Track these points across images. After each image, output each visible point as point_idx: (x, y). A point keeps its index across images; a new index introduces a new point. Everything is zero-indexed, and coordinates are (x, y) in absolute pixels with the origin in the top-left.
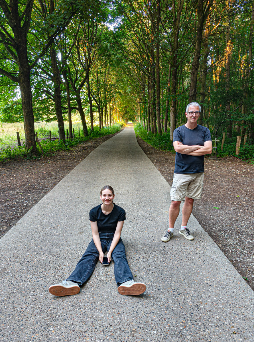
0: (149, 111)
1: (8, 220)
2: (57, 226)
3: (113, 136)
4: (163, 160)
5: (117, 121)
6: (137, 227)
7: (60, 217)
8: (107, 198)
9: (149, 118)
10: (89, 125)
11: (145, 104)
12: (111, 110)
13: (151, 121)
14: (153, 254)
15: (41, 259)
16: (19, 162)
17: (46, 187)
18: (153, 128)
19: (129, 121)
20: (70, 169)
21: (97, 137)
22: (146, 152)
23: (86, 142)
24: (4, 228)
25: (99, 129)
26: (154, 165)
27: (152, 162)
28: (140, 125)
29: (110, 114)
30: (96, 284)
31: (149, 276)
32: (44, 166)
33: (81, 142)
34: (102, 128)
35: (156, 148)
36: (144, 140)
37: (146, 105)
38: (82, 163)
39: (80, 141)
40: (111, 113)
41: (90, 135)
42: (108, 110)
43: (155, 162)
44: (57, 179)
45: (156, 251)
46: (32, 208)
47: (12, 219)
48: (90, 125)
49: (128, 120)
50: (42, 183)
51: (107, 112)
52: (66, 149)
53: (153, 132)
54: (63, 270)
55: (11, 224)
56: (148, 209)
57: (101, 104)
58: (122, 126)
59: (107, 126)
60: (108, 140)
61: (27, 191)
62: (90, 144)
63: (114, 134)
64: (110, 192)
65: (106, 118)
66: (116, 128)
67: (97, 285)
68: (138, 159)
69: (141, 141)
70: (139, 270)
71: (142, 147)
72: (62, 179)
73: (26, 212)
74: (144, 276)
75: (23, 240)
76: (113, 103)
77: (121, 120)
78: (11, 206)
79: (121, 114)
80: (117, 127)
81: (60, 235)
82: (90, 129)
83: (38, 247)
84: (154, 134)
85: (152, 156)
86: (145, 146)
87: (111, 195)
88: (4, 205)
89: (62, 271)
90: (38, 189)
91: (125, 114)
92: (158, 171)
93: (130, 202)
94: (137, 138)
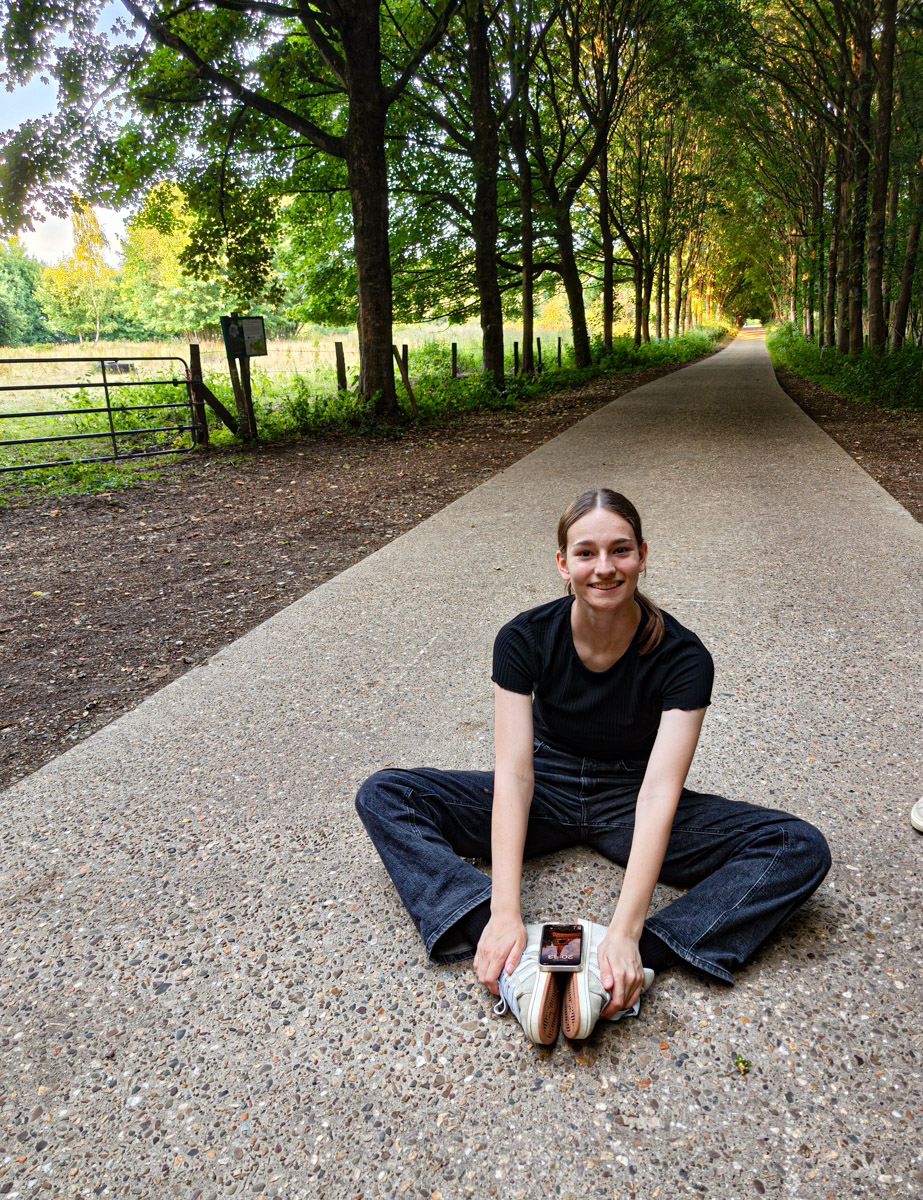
0: (834, 270)
1: (190, 640)
2: (371, 685)
3: (682, 366)
4: (891, 442)
5: (705, 318)
6: (762, 724)
7: (396, 645)
8: (602, 564)
9: (832, 297)
10: (595, 328)
11: (819, 245)
12: (683, 277)
13: (839, 305)
14: (858, 908)
15: (236, 847)
16: (329, 442)
17: (386, 526)
18: (845, 332)
19: (749, 320)
20: (498, 467)
21: (624, 370)
22: (814, 415)
23: (578, 384)
24: (159, 674)
25: (632, 344)
26: (854, 457)
27: (842, 446)
28: (790, 330)
29: (679, 292)
30: (469, 1078)
31: (834, 1087)
32: (410, 455)
33: (562, 386)
34: (643, 341)
35: (857, 400)
36: (807, 378)
37: (822, 249)
38: (549, 446)
39: (557, 384)
40: (683, 289)
41: (599, 363)
42: (673, 279)
43: (857, 449)
44: (437, 497)
45: (876, 888)
46: (299, 601)
47: (206, 637)
48: (602, 329)
49: (747, 317)
50: (379, 508)
51: (668, 283)
52: (503, 407)
53: (844, 349)
54: (314, 933)
55: (189, 659)
56: (826, 640)
57: (648, 252)
58: (721, 336)
59: (663, 335)
60: (660, 380)
61: (309, 535)
62: (592, 392)
63: (689, 361)
64: (622, 529)
65: (663, 305)
66: (697, 341)
67: (471, 1093)
68: (779, 436)
69: (793, 381)
70: (765, 1019)
71: (797, 399)
72: (456, 498)
73: (271, 613)
74: (803, 1083)
75: (201, 738)
76: (692, 251)
77: (718, 317)
78: (227, 585)
79: (721, 295)
80: (702, 339)
81: (369, 727)
82: (599, 342)
83: (251, 777)
84: (850, 355)
85: (841, 427)
86: (809, 394)
87: (628, 549)
88: (206, 579)
89: (308, 939)
90: (355, 530)
91: (733, 294)
92: (870, 479)
93: (731, 604)
94: (777, 371)
